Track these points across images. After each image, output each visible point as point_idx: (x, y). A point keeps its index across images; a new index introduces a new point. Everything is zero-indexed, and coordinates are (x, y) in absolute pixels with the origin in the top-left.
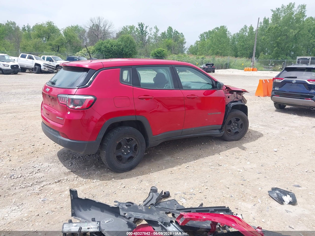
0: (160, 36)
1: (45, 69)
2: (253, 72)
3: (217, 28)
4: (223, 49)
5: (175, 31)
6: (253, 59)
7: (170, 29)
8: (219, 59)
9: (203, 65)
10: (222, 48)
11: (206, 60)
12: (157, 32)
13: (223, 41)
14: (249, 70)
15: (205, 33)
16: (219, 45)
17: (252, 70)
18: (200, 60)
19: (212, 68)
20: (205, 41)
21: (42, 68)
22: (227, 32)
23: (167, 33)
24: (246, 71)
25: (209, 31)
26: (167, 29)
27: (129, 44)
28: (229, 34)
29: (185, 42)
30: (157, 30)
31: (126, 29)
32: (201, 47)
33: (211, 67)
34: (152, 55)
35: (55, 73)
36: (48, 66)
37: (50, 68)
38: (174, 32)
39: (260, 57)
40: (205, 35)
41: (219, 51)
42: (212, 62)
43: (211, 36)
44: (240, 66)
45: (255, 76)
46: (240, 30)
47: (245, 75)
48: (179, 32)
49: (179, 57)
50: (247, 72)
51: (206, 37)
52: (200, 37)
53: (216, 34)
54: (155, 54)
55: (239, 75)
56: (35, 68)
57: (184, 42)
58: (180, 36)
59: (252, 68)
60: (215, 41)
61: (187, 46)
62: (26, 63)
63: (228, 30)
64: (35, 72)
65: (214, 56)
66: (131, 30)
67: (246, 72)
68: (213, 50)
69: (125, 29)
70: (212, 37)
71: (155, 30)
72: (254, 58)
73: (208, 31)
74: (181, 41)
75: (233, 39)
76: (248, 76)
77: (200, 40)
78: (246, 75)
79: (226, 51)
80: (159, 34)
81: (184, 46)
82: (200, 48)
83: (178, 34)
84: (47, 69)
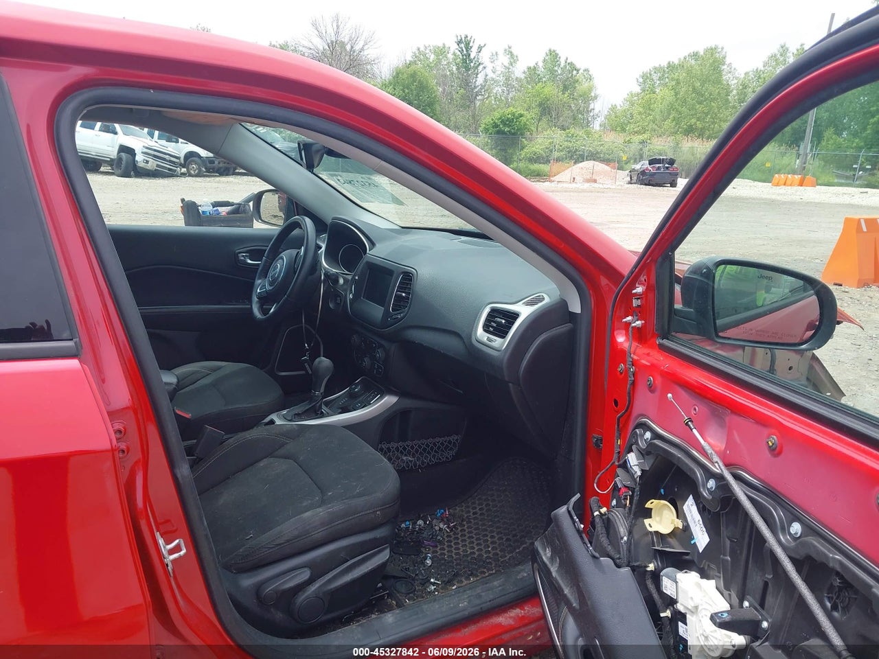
0: (522, 76)
1: (147, 162)
2: (801, 188)
3: (695, 55)
4: (709, 116)
5: (568, 61)
6: (806, 148)
7: (553, 56)
8: (693, 147)
9: (642, 163)
10: (707, 114)
11: (652, 147)
12: (512, 65)
13: (711, 94)
14: (788, 182)
15: (656, 70)
16: (698, 106)
17: (798, 182)
18: (635, 147)
19: (670, 173)
20: (654, 93)
21: (139, 158)
22: (724, 64)
23: (541, 70)
24: (777, 185)
25: (669, 63)
26: (544, 55)
27: (415, 92)
28: (730, 72)
29: (596, 97)
30: (513, 59)
31: (425, 55)
32: (641, 110)
33: (667, 168)
34: (486, 130)
35: (178, 176)
36: (157, 155)
37: (164, 159)
38: (562, 65)
39: (824, 143)
40: (655, 77)
41: (695, 124)
42: (670, 156)
43: (673, 79)
44: (759, 171)
45: (808, 203)
46: (767, 60)
47: (774, 197)
48: (578, 66)
49: (570, 137)
50: (782, 190)
51: (658, 82)
52: (641, 80)
53: (689, 72)
54: (496, 126)
55: (754, 199)
56: (120, 159)
57: (593, 94)
58: (579, 76)
59: (797, 177)
60: (686, 92)
61: (600, 107)
62: (94, 145)
63: (728, 61)
64: (119, 172)
65: (679, 137)
66: (439, 59)
67: (778, 187)
68: (677, 121)
69: (420, 55)
70: (678, 83)
71: (504, 60)
72: (806, 146)
73: (665, 64)
74: (585, 93)
75: (741, 87)
76: (784, 203)
77: (640, 91)
78: (779, 198)
79: (716, 125)
80: (519, 71)
81: (592, 106)
82: (640, 113)
83: (575, 72)
84: (152, 165)
